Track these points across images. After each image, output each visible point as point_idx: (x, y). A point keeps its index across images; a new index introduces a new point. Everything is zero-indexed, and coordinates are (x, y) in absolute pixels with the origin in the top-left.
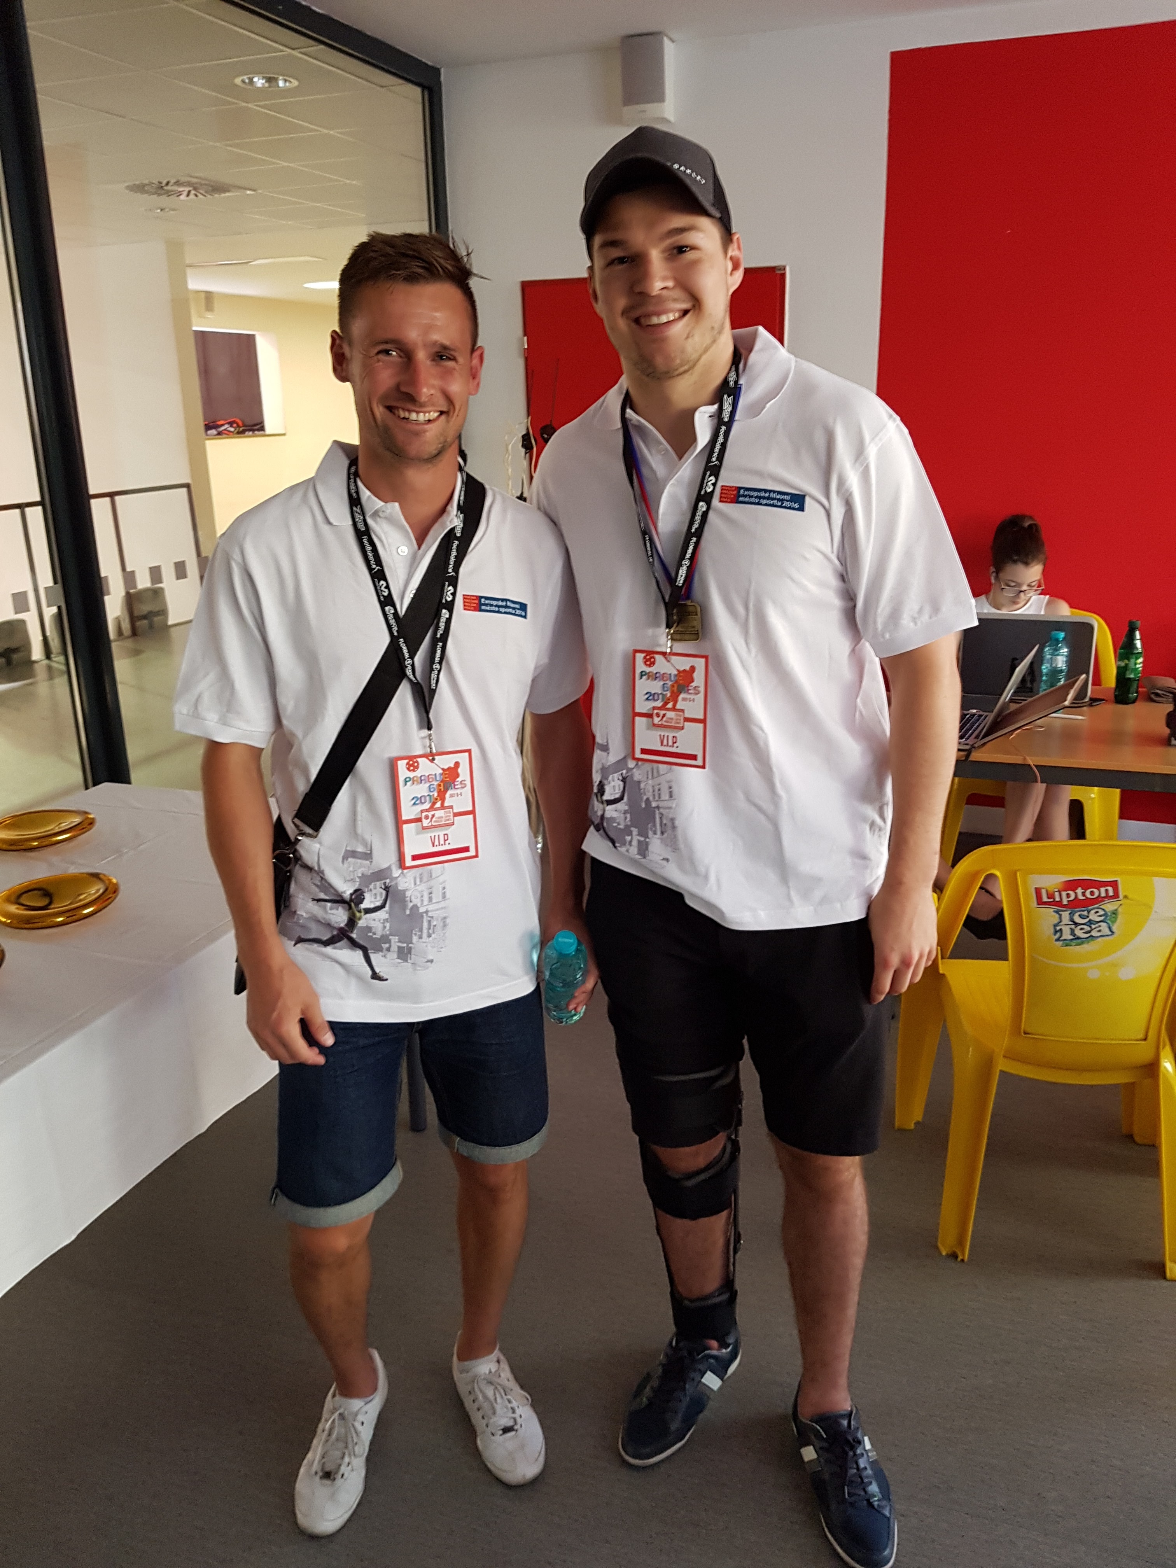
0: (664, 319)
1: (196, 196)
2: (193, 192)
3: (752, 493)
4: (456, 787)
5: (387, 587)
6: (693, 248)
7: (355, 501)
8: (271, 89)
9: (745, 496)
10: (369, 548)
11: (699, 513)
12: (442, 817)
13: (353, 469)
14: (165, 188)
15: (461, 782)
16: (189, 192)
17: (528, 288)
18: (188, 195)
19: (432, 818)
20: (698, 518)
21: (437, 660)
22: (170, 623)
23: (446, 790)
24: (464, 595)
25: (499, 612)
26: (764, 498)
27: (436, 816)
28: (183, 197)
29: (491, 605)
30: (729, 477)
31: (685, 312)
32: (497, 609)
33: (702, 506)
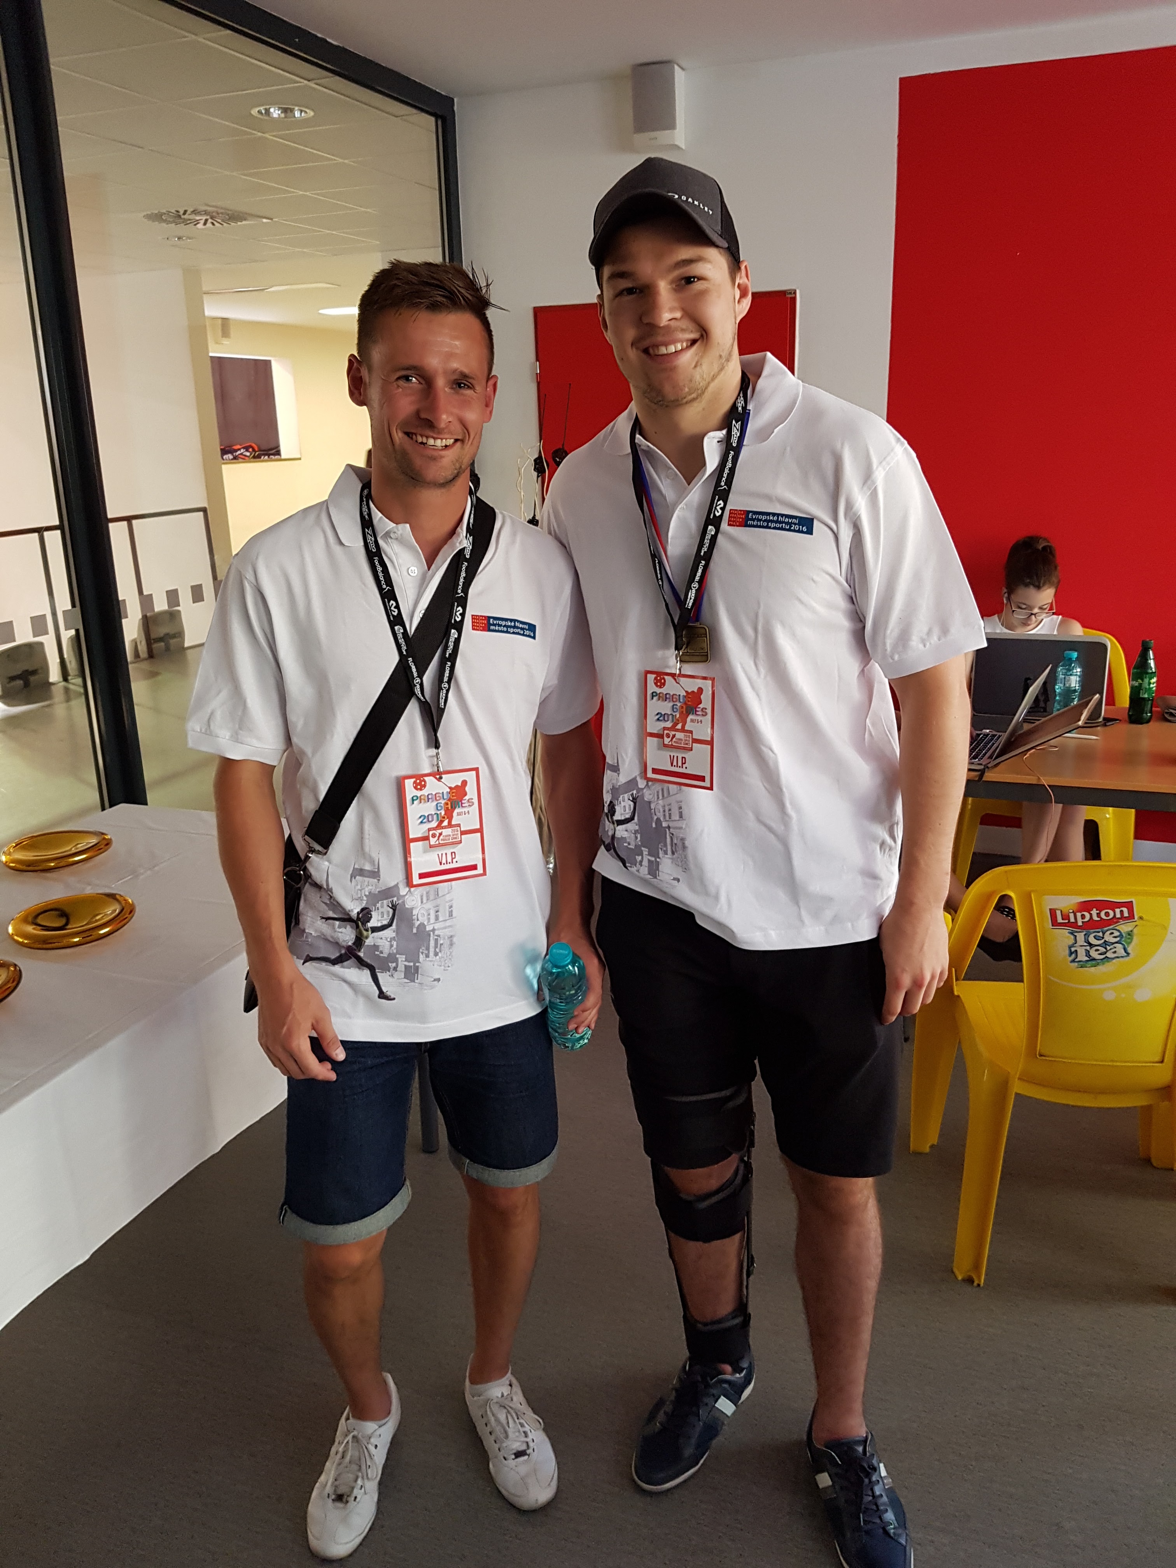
0: (672, 349)
1: (213, 224)
2: (210, 220)
3: (760, 517)
4: (463, 805)
5: (397, 607)
6: (700, 278)
7: (367, 523)
8: (286, 119)
9: (753, 520)
10: (379, 569)
11: (708, 537)
12: (450, 836)
13: (366, 492)
14: (183, 217)
15: (468, 800)
16: (206, 220)
17: (538, 312)
18: (205, 224)
19: (439, 837)
20: (707, 542)
21: (446, 679)
22: (186, 645)
23: (453, 808)
24: (472, 616)
25: (507, 632)
26: (772, 521)
27: (444, 834)
28: (200, 226)
29: (500, 625)
30: (737, 501)
31: (694, 342)
32: (505, 629)
33: (711, 530)
